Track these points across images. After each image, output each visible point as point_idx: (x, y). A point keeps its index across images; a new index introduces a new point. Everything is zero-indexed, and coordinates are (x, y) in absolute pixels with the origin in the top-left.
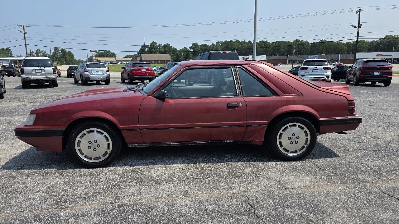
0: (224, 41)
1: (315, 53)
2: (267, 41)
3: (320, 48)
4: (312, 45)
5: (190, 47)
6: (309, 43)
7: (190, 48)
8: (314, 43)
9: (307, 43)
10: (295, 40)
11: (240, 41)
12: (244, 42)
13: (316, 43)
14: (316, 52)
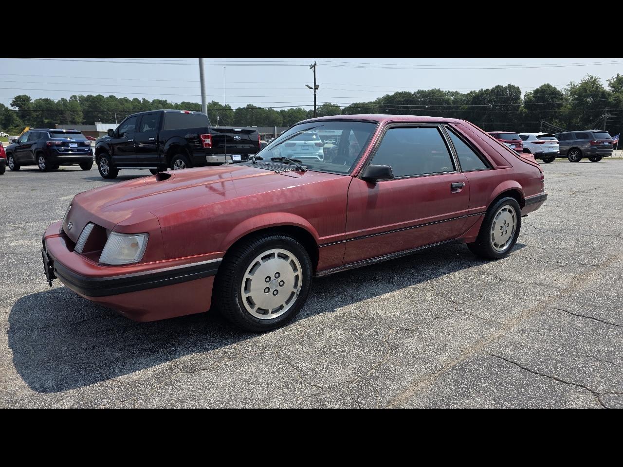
0: (85, 96)
1: (242, 124)
2: (166, 101)
3: (248, 117)
4: (236, 111)
5: (11, 102)
6: (232, 108)
7: (12, 105)
8: (239, 109)
9: (230, 109)
10: (211, 102)
11: (118, 97)
12: (126, 100)
13: (242, 109)
14: (243, 122)
